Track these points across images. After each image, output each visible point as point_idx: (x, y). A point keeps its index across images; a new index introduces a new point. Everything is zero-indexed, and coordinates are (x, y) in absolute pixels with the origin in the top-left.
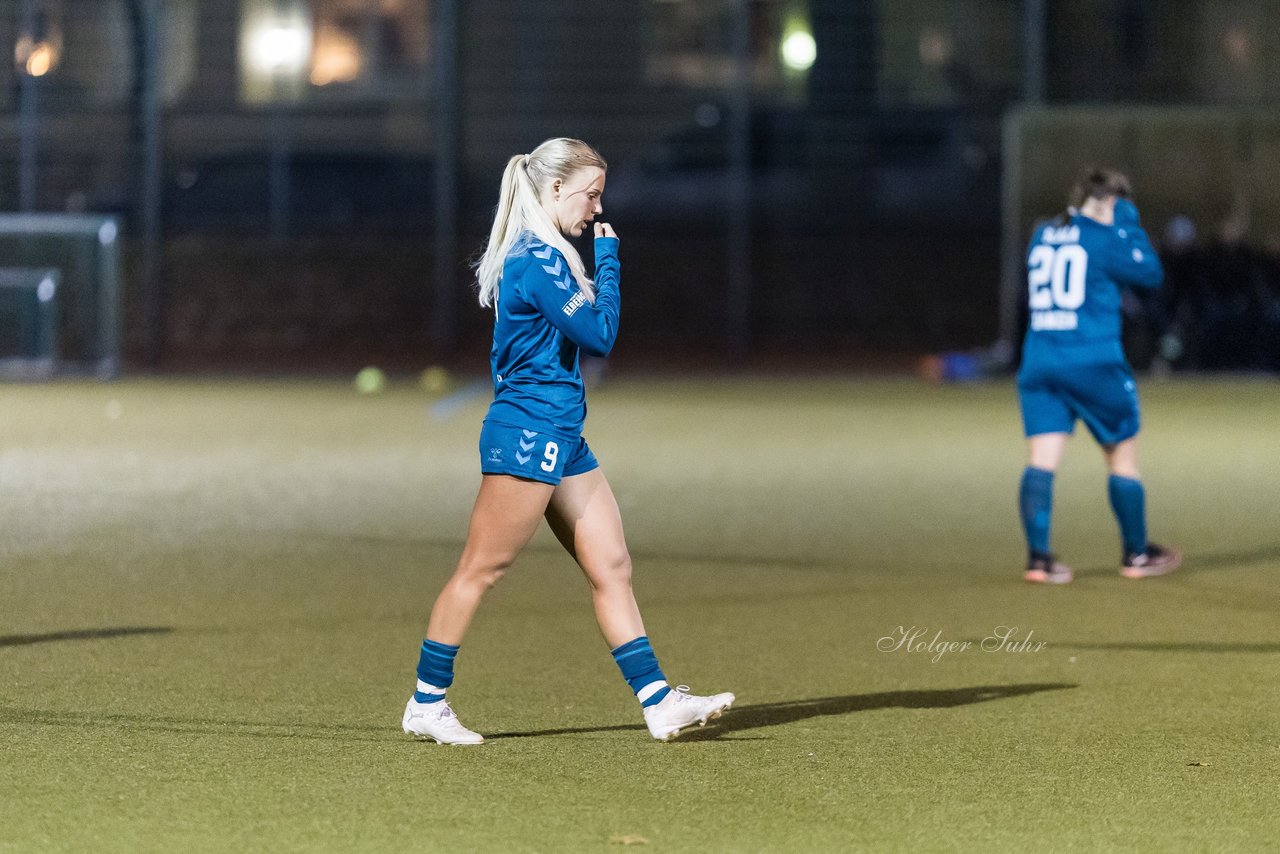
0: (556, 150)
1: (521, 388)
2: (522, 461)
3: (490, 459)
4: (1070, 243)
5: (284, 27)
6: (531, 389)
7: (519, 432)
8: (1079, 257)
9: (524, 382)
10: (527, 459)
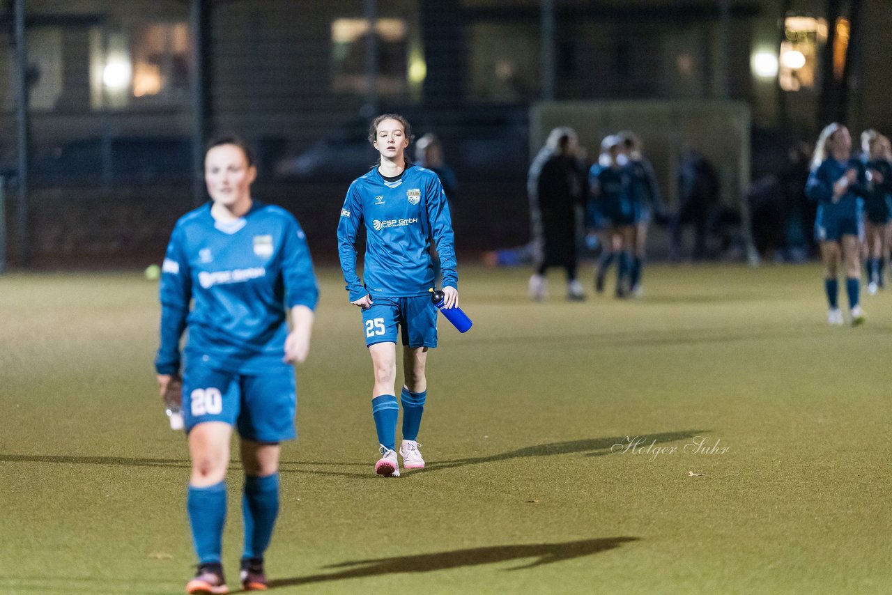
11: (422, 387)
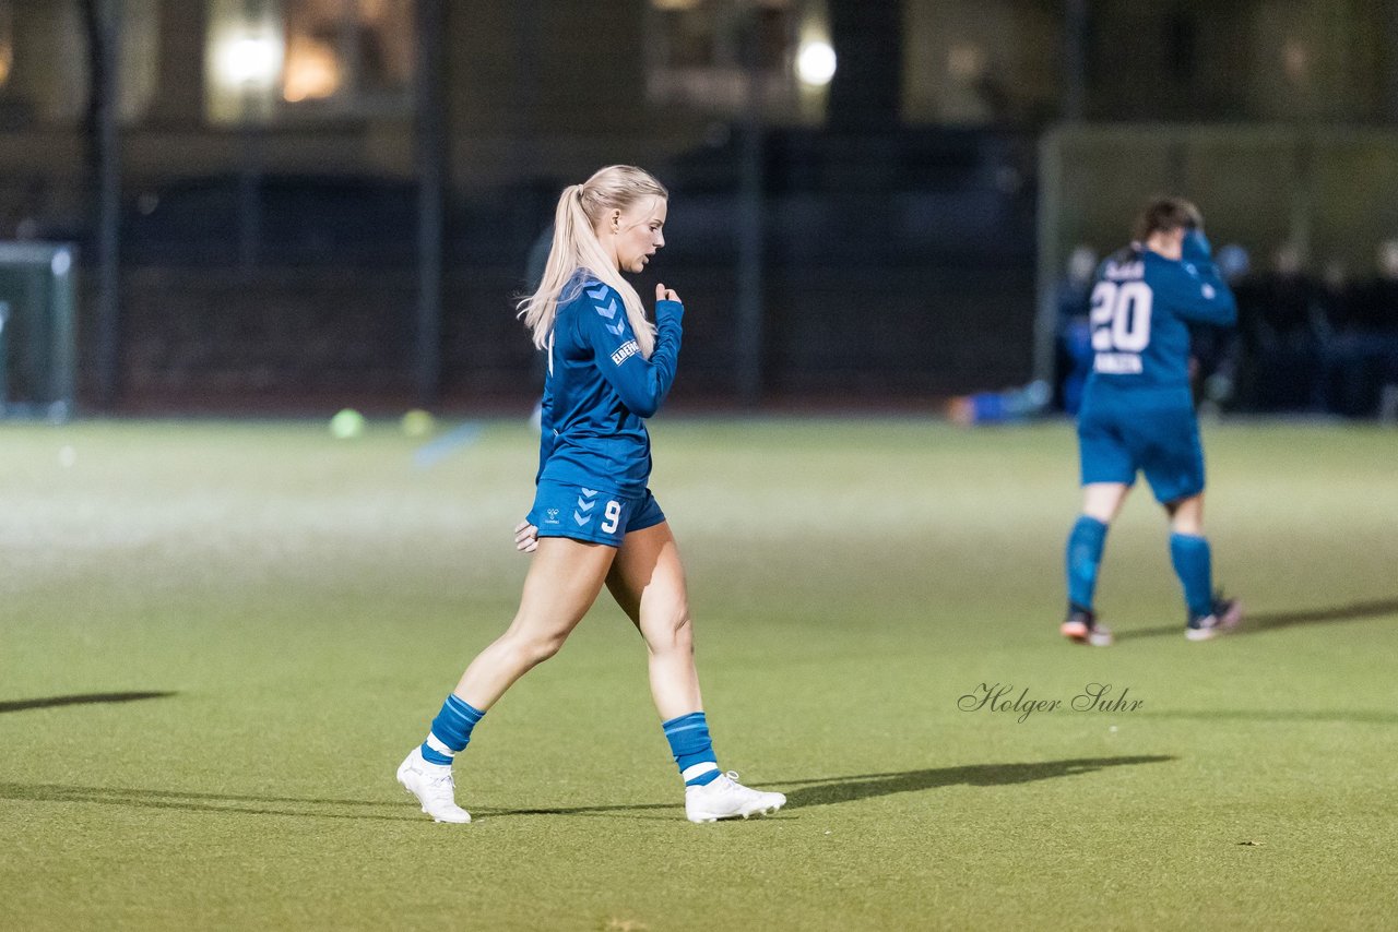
0: (611, 178)
1: (578, 442)
2: (582, 521)
3: (547, 522)
4: (1134, 280)
5: (255, 38)
6: (590, 443)
7: (578, 490)
8: (1143, 295)
9: (582, 436)
10: (587, 520)
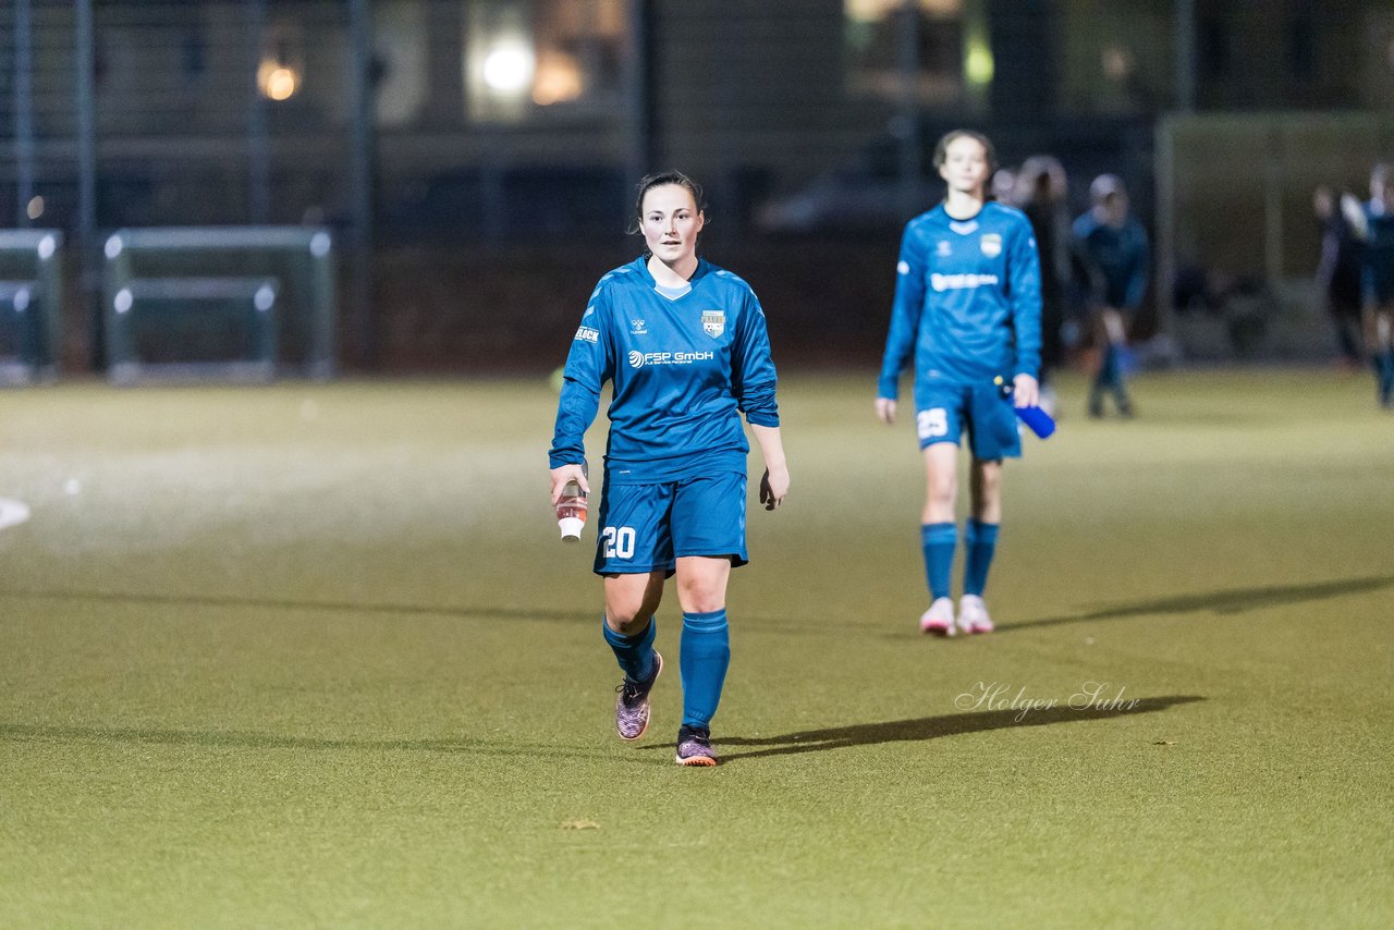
11: (993, 515)
